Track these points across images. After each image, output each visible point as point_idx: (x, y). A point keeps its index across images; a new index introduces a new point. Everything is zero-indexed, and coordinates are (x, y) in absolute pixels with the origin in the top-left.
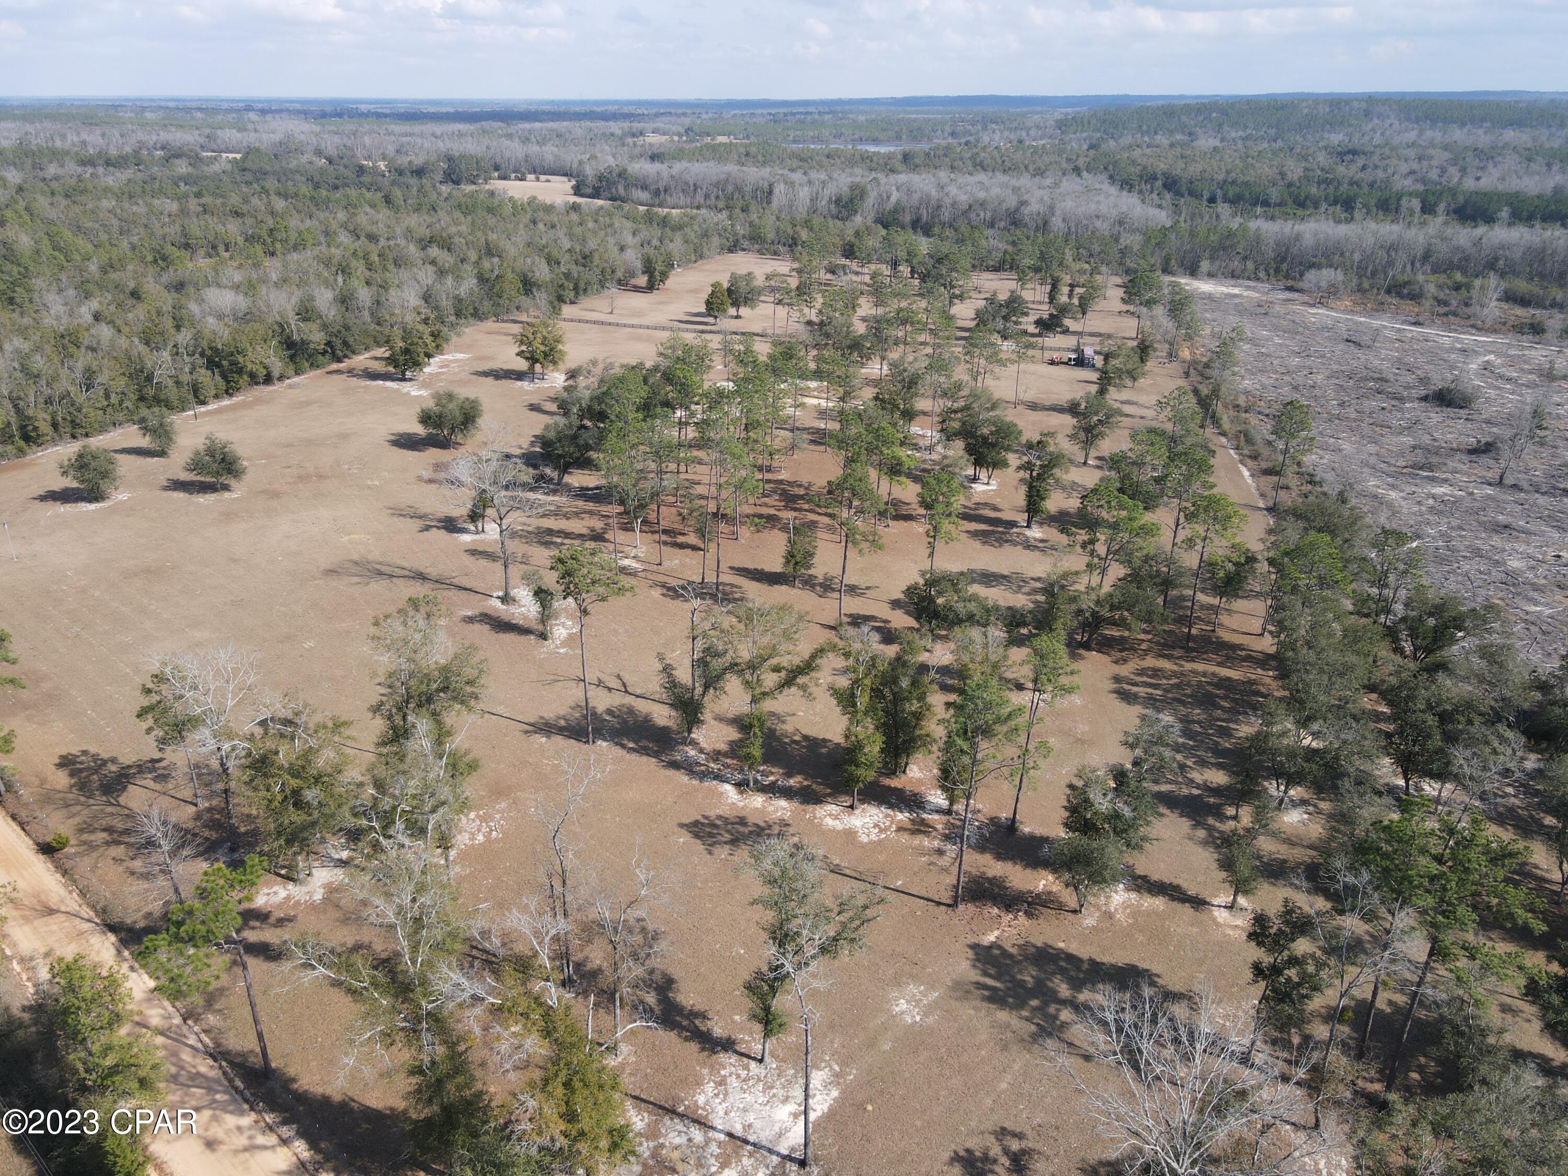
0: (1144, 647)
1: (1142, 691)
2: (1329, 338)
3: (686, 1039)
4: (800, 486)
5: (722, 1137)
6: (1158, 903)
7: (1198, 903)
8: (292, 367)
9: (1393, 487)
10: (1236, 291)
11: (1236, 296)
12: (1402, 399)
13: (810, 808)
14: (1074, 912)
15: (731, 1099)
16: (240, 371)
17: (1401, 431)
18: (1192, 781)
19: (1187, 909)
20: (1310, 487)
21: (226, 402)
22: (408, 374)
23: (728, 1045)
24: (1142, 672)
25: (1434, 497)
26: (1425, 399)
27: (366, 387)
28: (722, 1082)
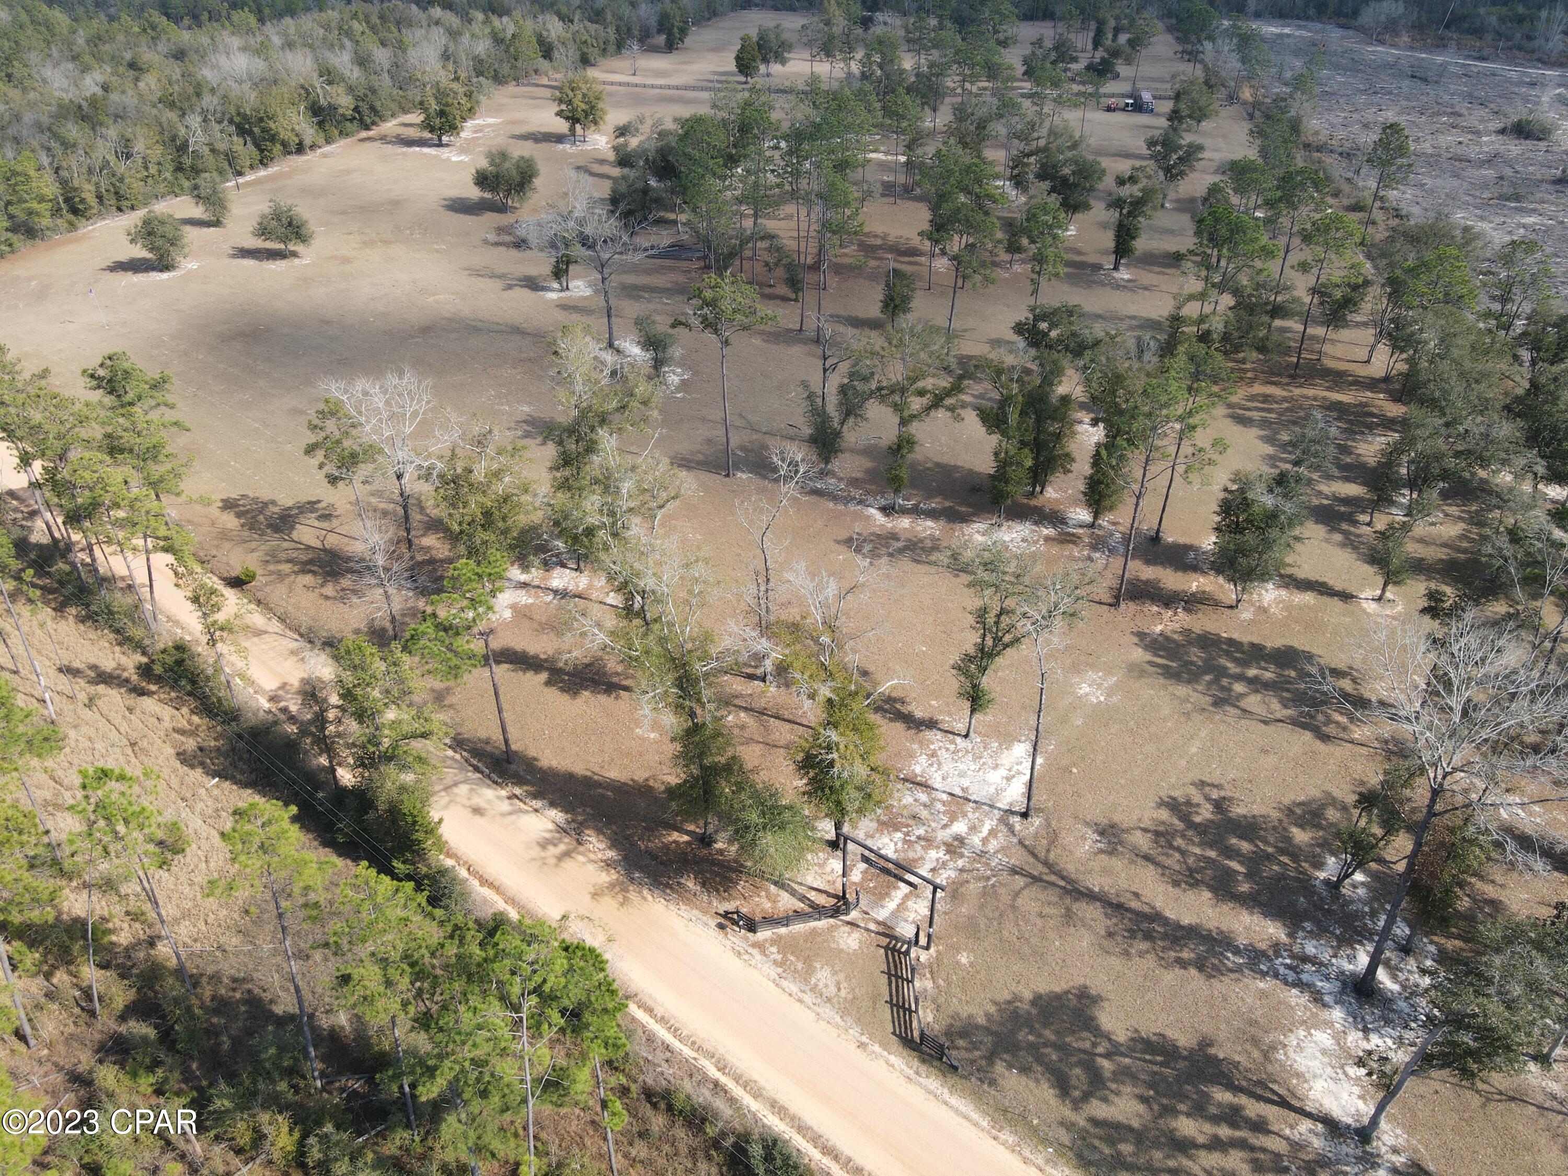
0: (1249, 375)
1: (1255, 415)
2: (1393, 75)
3: (891, 720)
4: (876, 236)
5: (945, 797)
6: (1308, 598)
7: (1346, 597)
8: (322, 135)
9: (1482, 218)
10: (1287, 31)
11: (1288, 36)
12: (1478, 133)
13: (957, 526)
14: (1231, 607)
15: (945, 768)
16: (273, 138)
17: (1482, 164)
18: (1320, 492)
19: (1336, 602)
20: (1397, 221)
21: (262, 173)
22: (445, 139)
23: (931, 724)
24: (1252, 398)
25: (1524, 226)
26: (1502, 131)
27: (404, 154)
28: (933, 755)
